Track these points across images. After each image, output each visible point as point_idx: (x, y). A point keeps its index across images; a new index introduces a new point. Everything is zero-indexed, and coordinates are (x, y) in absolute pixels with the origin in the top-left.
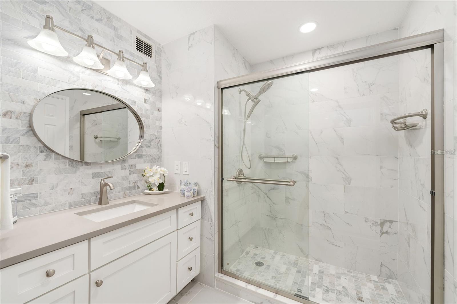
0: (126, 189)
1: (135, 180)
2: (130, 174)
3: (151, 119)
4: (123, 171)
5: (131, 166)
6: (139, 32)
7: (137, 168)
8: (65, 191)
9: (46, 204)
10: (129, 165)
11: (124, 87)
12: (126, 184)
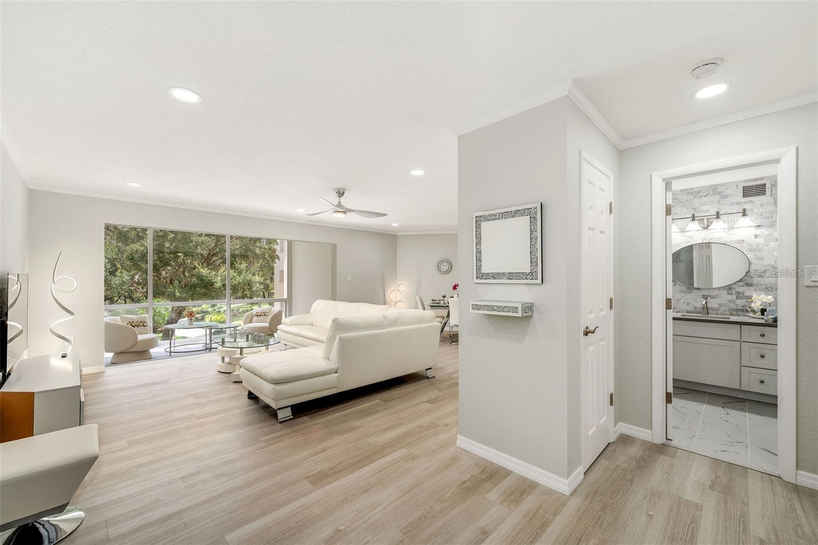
0: (733, 310)
1: (744, 304)
2: (737, 299)
3: (764, 251)
4: (730, 296)
5: (738, 293)
6: (742, 181)
7: (745, 295)
8: (685, 303)
9: (674, 308)
10: (736, 292)
11: (729, 232)
12: (733, 306)
